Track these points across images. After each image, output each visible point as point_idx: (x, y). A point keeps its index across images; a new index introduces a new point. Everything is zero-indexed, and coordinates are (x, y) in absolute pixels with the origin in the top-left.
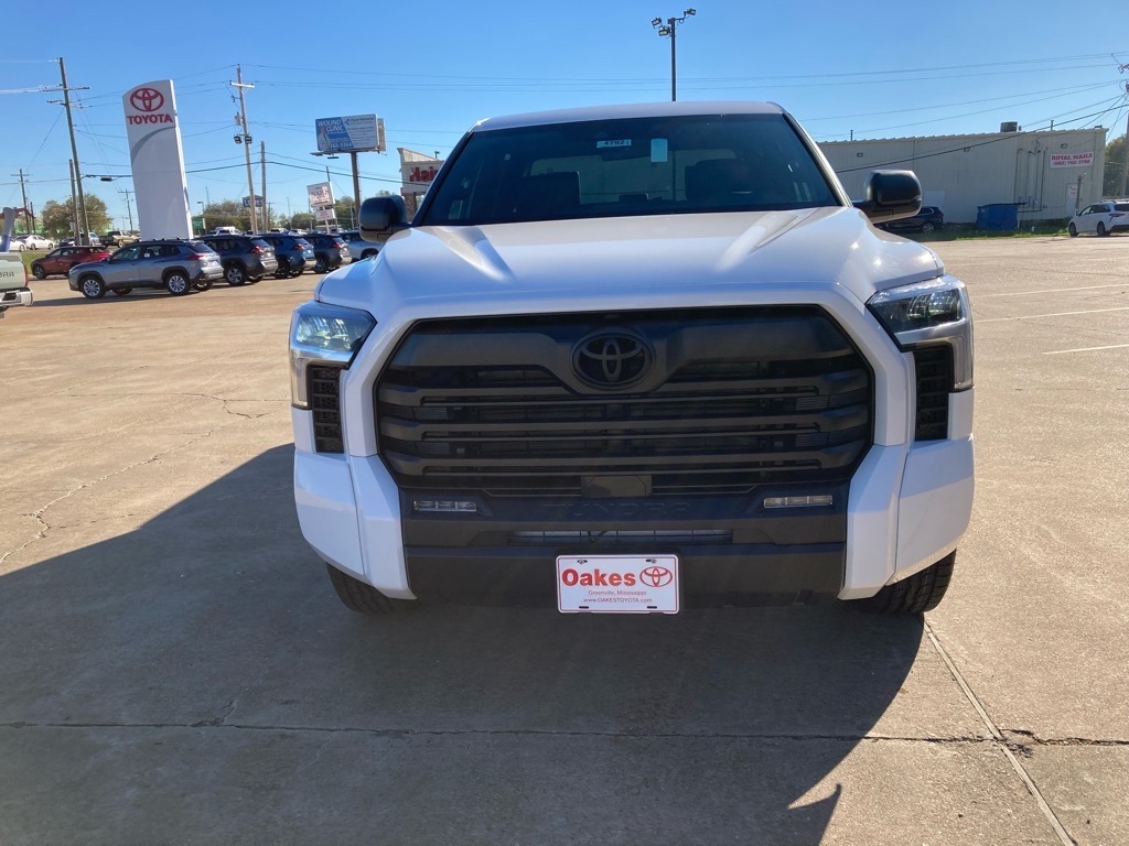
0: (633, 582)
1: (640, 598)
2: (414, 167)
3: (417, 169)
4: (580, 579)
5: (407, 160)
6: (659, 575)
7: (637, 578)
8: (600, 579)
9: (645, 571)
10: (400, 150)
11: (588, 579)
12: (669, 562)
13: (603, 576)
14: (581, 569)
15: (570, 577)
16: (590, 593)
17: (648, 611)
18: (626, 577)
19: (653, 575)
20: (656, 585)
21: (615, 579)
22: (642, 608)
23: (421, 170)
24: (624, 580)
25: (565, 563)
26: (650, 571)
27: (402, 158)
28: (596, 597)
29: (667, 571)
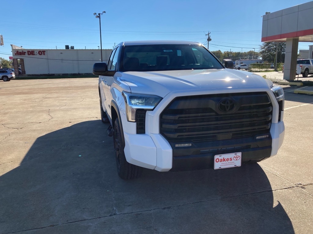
0: (232, 160)
1: (233, 163)
2: (17, 51)
3: (18, 51)
4: (220, 160)
5: (14, 48)
6: (237, 158)
7: (232, 159)
8: (224, 160)
9: (234, 157)
10: (12, 45)
11: (221, 161)
12: (239, 154)
13: (225, 159)
14: (220, 158)
15: (217, 160)
16: (222, 164)
17: (234, 166)
18: (230, 159)
19: (236, 158)
20: (237, 160)
21: (228, 160)
22: (233, 166)
23: (19, 52)
24: (230, 160)
25: (216, 157)
26: (235, 157)
27: (12, 48)
28: (223, 164)
29: (239, 156)
